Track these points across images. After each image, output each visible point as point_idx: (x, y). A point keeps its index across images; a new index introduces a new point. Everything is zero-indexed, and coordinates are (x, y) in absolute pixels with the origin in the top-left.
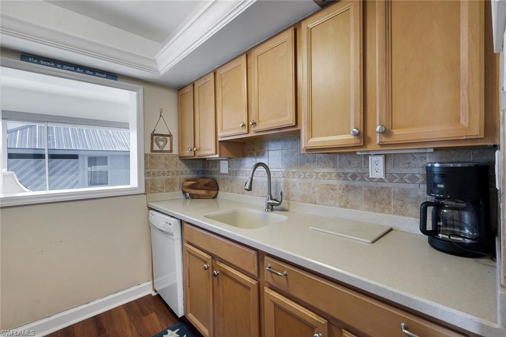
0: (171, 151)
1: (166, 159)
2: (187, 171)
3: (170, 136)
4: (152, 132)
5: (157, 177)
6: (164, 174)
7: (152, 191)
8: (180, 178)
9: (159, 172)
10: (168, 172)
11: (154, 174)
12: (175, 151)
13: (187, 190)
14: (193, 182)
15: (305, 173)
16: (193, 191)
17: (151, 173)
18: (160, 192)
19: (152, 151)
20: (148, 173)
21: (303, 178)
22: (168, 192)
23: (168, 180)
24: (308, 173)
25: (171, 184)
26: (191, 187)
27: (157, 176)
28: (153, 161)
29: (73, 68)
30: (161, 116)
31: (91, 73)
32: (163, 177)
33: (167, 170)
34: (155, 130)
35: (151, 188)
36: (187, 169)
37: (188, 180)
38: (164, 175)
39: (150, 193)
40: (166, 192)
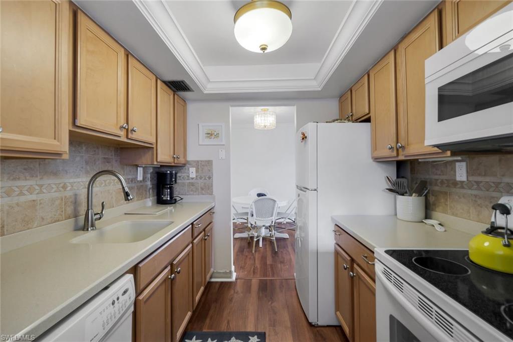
15: (105, 181)
21: (104, 186)
24: (108, 181)
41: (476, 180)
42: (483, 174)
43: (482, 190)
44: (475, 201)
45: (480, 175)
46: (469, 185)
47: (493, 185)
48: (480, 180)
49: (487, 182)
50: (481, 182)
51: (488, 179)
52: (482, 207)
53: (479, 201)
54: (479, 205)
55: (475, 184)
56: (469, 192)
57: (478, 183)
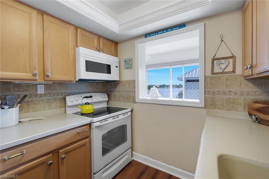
0: (234, 72)
1: (227, 79)
2: (256, 92)
3: (233, 57)
4: (213, 58)
5: (217, 96)
6: (224, 93)
7: (212, 106)
8: (245, 99)
9: (219, 92)
10: (230, 92)
11: (214, 93)
12: (239, 71)
13: (254, 113)
14: (262, 105)
16: (262, 116)
17: (211, 92)
18: (219, 108)
19: (213, 73)
20: (209, 92)
22: (229, 110)
23: (229, 99)
25: (233, 103)
26: (259, 110)
27: (217, 94)
28: (213, 82)
29: (162, 32)
30: (222, 41)
31: (171, 30)
32: (224, 96)
33: (227, 90)
34: (215, 55)
35: (211, 105)
36: (257, 89)
37: (257, 102)
38: (224, 95)
39: (210, 109)
40: (226, 110)
41: (49, 92)
42: (52, 90)
43: (52, 96)
44: (48, 101)
45: (51, 90)
46: (45, 95)
47: (56, 94)
48: (51, 92)
49: (54, 93)
50: (51, 93)
51: (54, 92)
52: (51, 103)
53: (50, 101)
54: (50, 103)
55: (48, 94)
56: (45, 98)
57: (50, 94)
